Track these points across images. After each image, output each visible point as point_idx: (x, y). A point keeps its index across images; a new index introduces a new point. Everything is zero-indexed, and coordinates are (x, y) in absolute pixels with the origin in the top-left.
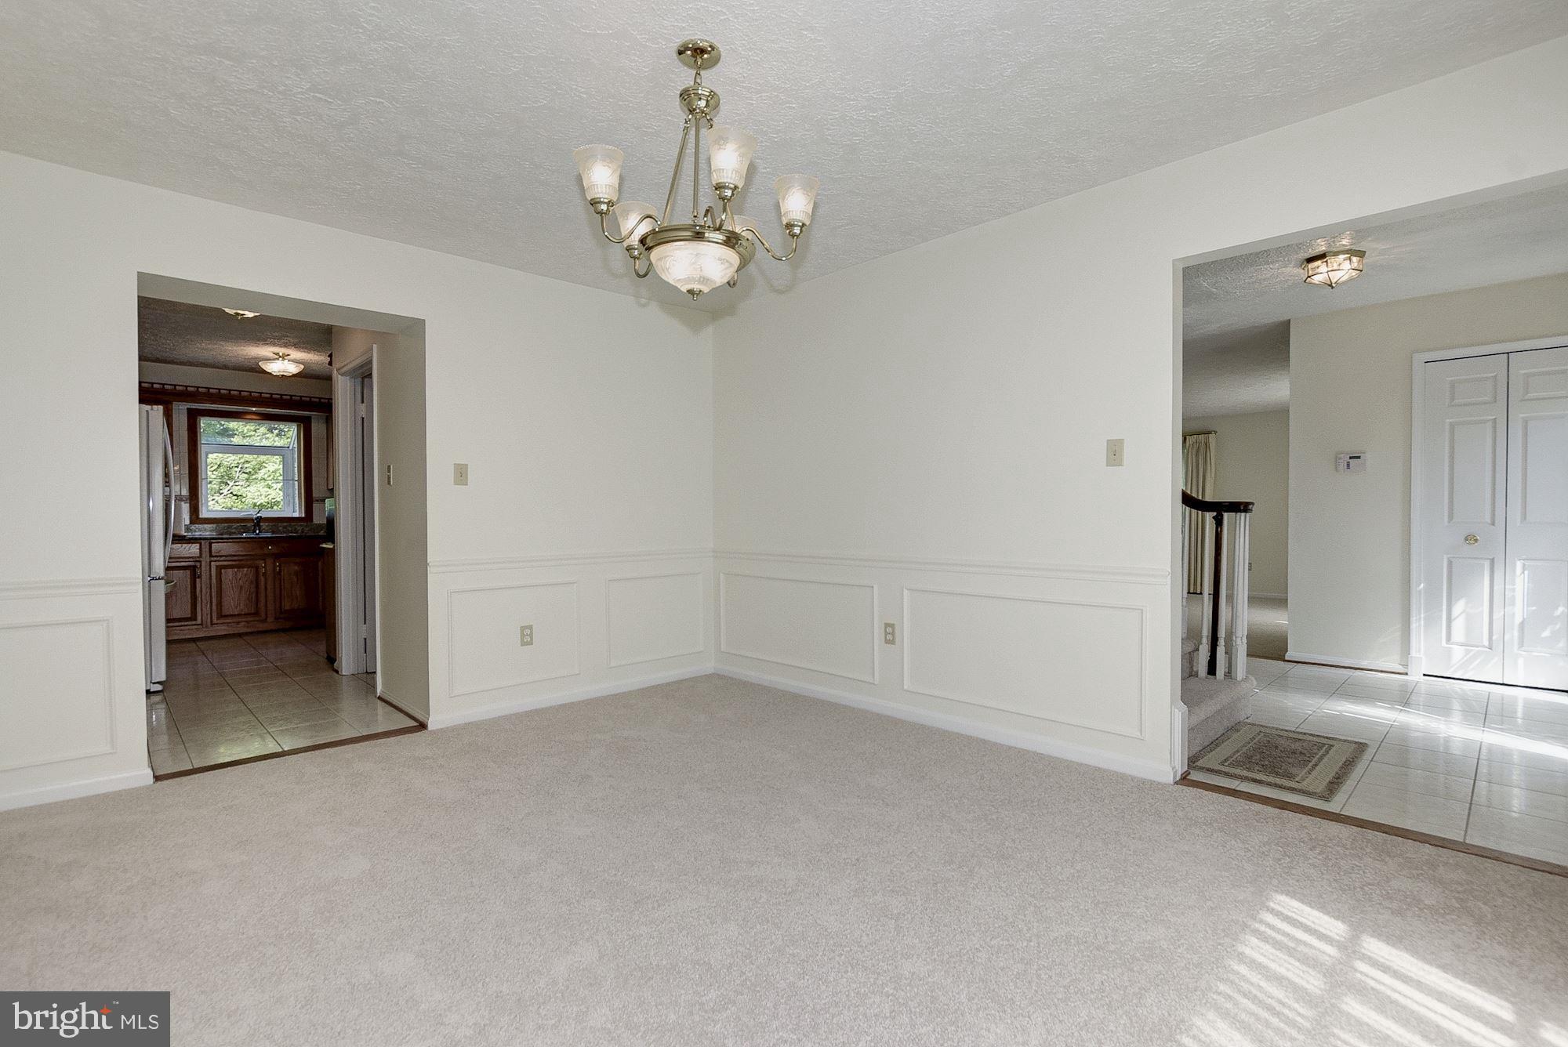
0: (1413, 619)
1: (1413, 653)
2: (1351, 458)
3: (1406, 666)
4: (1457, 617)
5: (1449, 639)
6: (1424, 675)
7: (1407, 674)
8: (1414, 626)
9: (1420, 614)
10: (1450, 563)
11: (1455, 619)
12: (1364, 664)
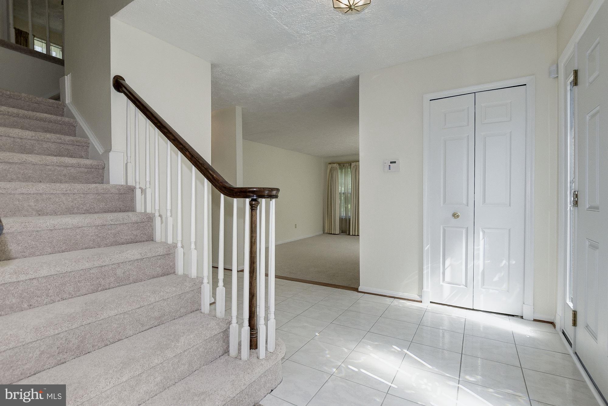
0: (425, 267)
1: (425, 289)
2: (391, 163)
3: (421, 296)
4: (447, 267)
5: (444, 280)
6: (431, 302)
7: (421, 302)
8: (425, 272)
9: (428, 264)
10: (444, 231)
11: (447, 268)
12: (400, 295)
